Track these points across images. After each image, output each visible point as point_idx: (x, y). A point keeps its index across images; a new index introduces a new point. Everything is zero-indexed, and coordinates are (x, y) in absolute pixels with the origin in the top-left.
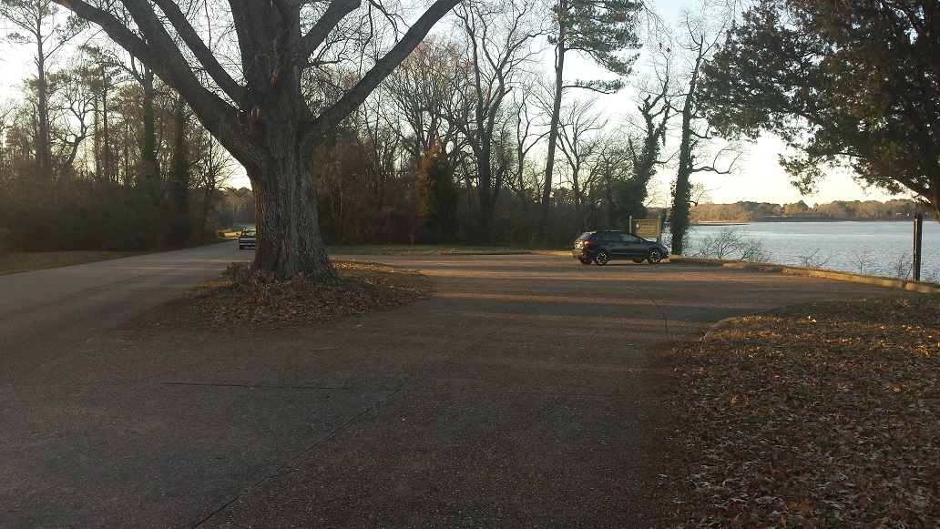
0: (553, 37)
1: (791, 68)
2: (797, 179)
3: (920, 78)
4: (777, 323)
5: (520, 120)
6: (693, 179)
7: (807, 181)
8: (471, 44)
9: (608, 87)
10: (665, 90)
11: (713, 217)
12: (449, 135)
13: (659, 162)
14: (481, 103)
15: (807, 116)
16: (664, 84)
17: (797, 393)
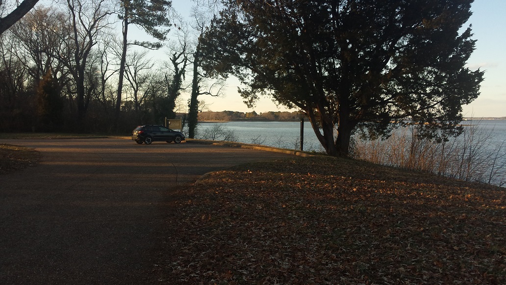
0: (121, 15)
1: (243, 43)
2: (247, 100)
3: (302, 52)
4: (233, 174)
5: (102, 61)
6: (199, 98)
7: (251, 101)
8: (72, 15)
9: (153, 46)
10: (184, 50)
11: (212, 119)
12: (58, 68)
13: (182, 89)
14: (78, 50)
15: (250, 68)
16: (183, 47)
17: (236, 211)
